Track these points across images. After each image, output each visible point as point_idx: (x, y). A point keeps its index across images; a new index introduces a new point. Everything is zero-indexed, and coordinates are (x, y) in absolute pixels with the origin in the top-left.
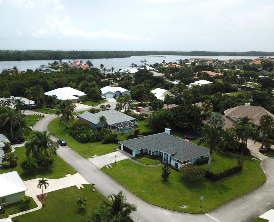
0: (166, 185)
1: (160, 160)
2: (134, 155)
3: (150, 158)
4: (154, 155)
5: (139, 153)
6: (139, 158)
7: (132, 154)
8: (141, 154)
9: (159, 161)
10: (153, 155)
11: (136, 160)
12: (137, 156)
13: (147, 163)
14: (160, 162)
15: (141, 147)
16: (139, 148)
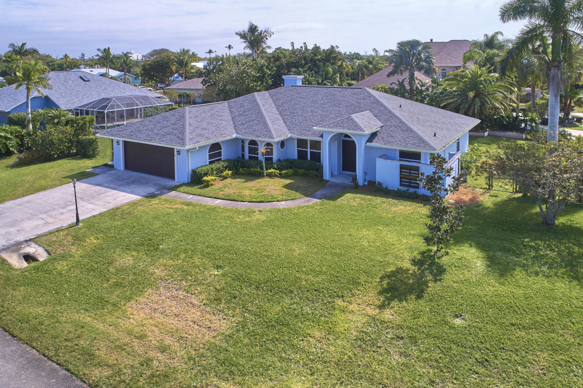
4: (275, 160)
5: (207, 161)
8: (217, 165)
12: (200, 176)
15: (213, 132)
16: (207, 138)
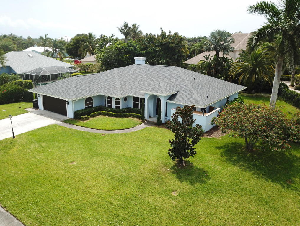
0: (192, 183)
1: (138, 117)
2: (70, 114)
3: (111, 115)
4: (121, 108)
5: (84, 107)
6: (83, 120)
7: (65, 114)
8: (89, 109)
9: (136, 119)
10: (118, 107)
11: (77, 124)
12: (79, 116)
13: (109, 127)
14: (140, 121)
15: (88, 91)
16: (83, 95)
